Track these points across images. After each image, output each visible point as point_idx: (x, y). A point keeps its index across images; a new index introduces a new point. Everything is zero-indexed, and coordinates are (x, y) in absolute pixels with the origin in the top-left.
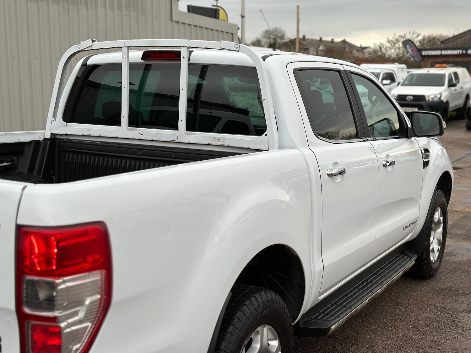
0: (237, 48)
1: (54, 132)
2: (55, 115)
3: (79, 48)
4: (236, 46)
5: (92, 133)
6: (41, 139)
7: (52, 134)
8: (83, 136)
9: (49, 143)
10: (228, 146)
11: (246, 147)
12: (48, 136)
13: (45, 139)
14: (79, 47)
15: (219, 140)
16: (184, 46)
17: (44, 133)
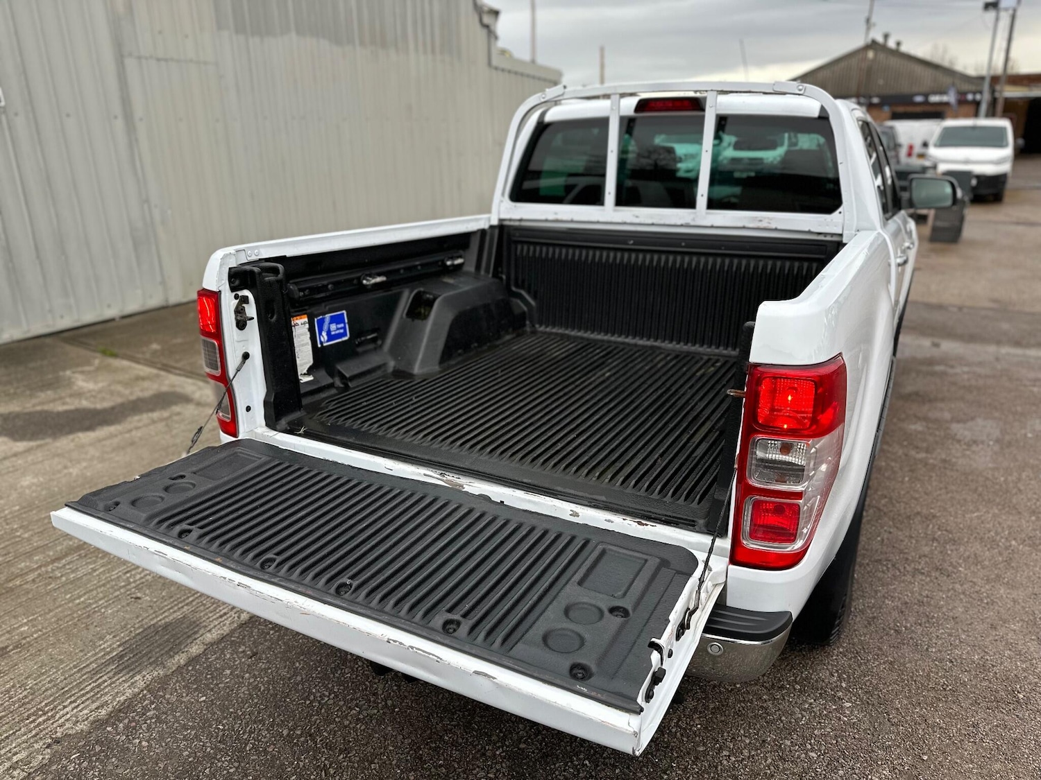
0: (800, 90)
1: (503, 216)
2: (503, 194)
3: (544, 98)
4: (801, 87)
5: (560, 217)
6: (486, 226)
7: (501, 220)
8: (546, 221)
9: (497, 232)
10: (776, 230)
11: (807, 229)
12: (495, 222)
13: (492, 227)
14: (544, 96)
15: (761, 221)
16: (712, 90)
17: (489, 219)
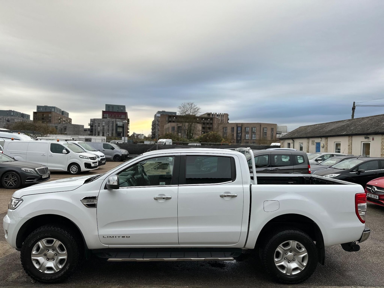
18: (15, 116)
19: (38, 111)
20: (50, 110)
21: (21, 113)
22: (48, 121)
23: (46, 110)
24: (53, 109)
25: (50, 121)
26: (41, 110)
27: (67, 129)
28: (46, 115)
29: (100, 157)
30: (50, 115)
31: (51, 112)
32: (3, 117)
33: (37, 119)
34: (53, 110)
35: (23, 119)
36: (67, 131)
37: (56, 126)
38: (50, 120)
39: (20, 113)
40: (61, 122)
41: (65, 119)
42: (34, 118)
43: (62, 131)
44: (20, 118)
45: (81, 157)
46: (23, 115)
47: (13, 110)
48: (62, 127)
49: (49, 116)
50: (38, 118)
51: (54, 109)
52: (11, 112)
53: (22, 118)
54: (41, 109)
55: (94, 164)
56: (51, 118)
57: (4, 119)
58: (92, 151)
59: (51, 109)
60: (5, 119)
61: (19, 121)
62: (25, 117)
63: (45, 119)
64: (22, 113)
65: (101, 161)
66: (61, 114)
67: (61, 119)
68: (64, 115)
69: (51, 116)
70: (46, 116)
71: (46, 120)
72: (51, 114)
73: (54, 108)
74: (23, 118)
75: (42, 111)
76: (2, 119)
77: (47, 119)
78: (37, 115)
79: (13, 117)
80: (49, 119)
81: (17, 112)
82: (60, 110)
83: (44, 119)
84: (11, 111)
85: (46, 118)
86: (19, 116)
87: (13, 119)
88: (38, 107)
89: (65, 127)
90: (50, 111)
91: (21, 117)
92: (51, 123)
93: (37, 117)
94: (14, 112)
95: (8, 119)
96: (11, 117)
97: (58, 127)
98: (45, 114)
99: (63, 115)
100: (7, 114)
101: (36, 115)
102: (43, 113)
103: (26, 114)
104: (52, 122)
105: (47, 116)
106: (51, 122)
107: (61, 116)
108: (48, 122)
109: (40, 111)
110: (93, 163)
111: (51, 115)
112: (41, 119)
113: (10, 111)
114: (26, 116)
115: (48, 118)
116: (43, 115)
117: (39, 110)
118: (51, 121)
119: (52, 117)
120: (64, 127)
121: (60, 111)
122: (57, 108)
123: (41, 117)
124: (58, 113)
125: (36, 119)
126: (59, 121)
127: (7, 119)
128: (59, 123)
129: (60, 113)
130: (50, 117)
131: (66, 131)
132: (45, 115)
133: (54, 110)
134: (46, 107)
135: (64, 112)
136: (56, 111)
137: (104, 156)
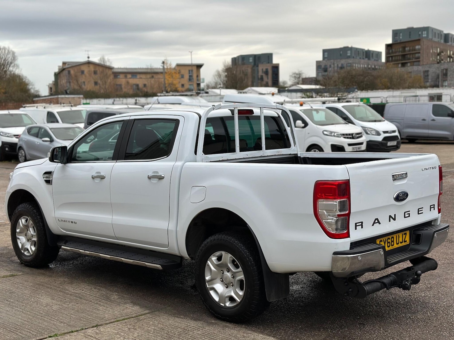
2: (202, 152)
10: (283, 155)
18: (353, 57)
19: (395, 41)
20: (419, 35)
21: (364, 50)
22: (414, 60)
23: (410, 37)
24: (424, 33)
25: (417, 61)
26: (401, 38)
27: (449, 74)
28: (410, 48)
29: (382, 133)
30: (417, 47)
31: (419, 40)
32: (333, 63)
33: (394, 58)
34: (424, 36)
35: (369, 61)
36: (449, 78)
37: (425, 71)
38: (419, 58)
39: (362, 50)
40: (442, 60)
41: (452, 52)
42: (387, 58)
43: (438, 79)
44: (362, 61)
45: (325, 133)
46: (368, 54)
47: (350, 46)
48: (439, 72)
49: (415, 50)
50: (395, 56)
51: (426, 32)
52: (347, 51)
53: (367, 59)
54: (400, 36)
55: (353, 148)
56: (419, 53)
57: (336, 65)
58: (369, 121)
59: (420, 33)
60: (338, 65)
61: (361, 66)
62: (372, 57)
63: (408, 56)
64: (366, 49)
65: (385, 142)
66: (442, 41)
67: (443, 52)
68: (450, 43)
69: (419, 49)
70: (410, 51)
71: (410, 59)
72: (419, 45)
73: (426, 29)
74: (369, 59)
75: (402, 41)
76: (332, 66)
77: (411, 56)
78: (394, 50)
79: (350, 61)
80: (417, 55)
81: (357, 49)
82: (441, 32)
83: (406, 56)
84: (347, 47)
85: (410, 54)
86: (361, 57)
87: (350, 63)
88: (395, 33)
89: (445, 71)
90: (417, 38)
91: (365, 57)
92: (419, 65)
93: (392, 55)
94: (351, 49)
95: (342, 64)
96: (346, 60)
97: (430, 73)
98: (407, 47)
99: (448, 42)
100: (341, 55)
101: (391, 51)
102: (403, 44)
103: (373, 52)
104: (421, 63)
105: (412, 51)
106: (419, 61)
107: (441, 47)
108: (415, 63)
109: (399, 41)
110: (350, 145)
111: (420, 47)
112: (401, 58)
113: (346, 49)
114: (374, 55)
115: (413, 54)
116: (404, 48)
117: (397, 38)
118: (421, 59)
119: (421, 52)
120: (443, 70)
121: (441, 35)
122: (433, 29)
123: (400, 54)
124: (436, 40)
125: (390, 58)
126: (438, 57)
127: (340, 65)
128: (438, 63)
129: (439, 40)
130: (418, 51)
131: (447, 80)
132: (407, 49)
133: (428, 34)
134: (410, 30)
135: (450, 36)
136: (430, 37)
137: (394, 132)
